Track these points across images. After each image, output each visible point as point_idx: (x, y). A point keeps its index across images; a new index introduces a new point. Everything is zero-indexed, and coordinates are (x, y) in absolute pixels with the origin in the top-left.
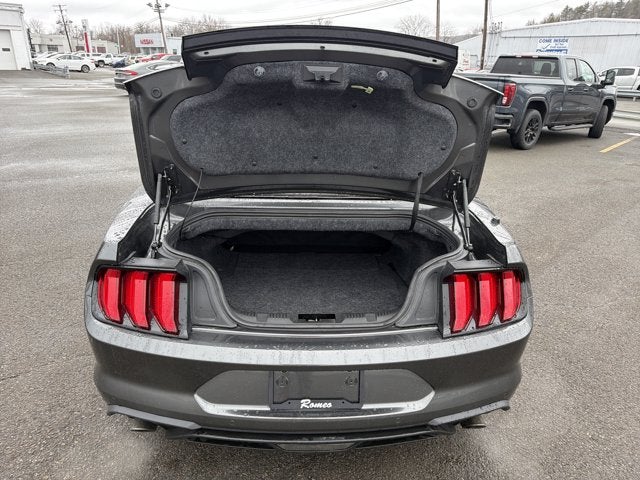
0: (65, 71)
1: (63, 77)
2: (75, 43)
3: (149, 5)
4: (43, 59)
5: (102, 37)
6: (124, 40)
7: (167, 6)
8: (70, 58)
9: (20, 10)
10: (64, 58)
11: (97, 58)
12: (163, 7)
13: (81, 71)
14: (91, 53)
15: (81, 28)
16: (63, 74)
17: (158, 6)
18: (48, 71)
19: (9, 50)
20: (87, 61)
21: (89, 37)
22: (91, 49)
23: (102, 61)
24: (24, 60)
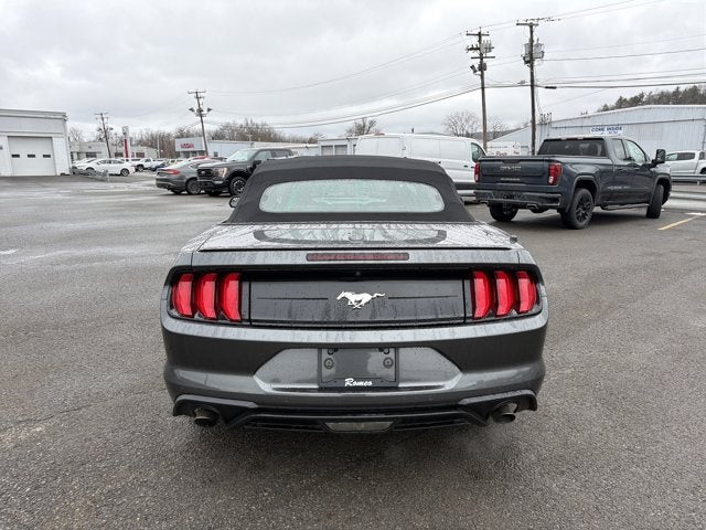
0: (104, 174)
1: (102, 181)
2: (114, 149)
3: (192, 110)
4: (83, 164)
5: (141, 143)
6: (163, 145)
7: (209, 110)
8: (110, 162)
9: (63, 118)
10: (104, 162)
11: (137, 163)
12: (205, 112)
13: (121, 175)
14: (130, 159)
15: (121, 134)
16: (103, 177)
17: (200, 111)
18: (88, 175)
19: (49, 156)
20: (127, 165)
21: (129, 144)
22: (130, 154)
23: (142, 166)
24: (63, 166)
